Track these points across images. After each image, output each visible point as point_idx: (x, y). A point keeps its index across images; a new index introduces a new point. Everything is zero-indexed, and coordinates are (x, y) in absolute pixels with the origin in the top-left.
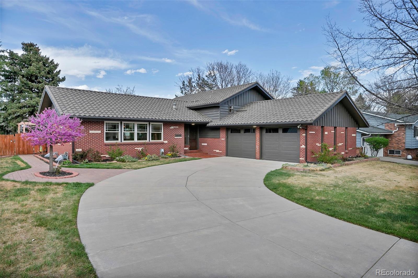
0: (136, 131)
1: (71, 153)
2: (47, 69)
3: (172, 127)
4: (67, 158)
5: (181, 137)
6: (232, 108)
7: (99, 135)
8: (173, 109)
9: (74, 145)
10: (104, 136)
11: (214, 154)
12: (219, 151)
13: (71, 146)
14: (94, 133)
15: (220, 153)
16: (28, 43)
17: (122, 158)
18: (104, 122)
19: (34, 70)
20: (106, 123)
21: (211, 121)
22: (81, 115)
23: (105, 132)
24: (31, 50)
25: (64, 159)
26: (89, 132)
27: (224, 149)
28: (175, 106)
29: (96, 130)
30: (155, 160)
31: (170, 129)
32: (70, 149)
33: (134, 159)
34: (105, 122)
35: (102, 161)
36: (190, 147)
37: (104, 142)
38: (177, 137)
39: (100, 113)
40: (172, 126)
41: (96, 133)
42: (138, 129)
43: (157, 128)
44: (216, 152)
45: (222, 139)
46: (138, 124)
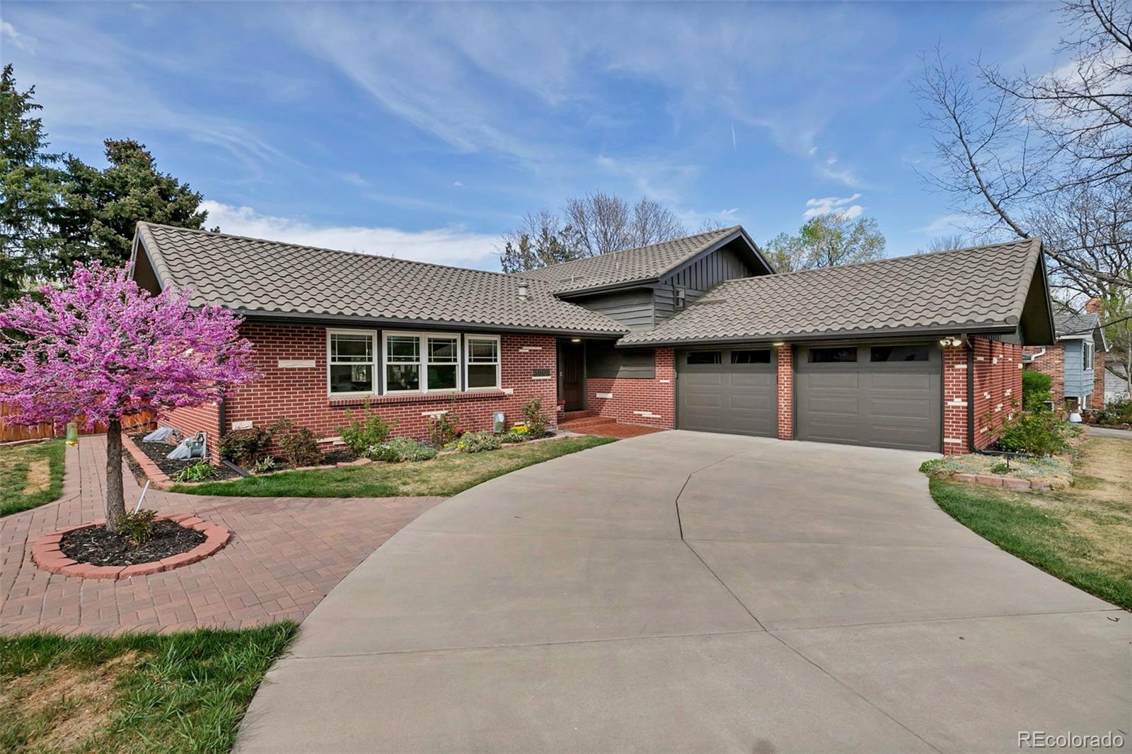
0: (424, 362)
1: (216, 437)
2: (170, 207)
3: (525, 349)
4: (204, 452)
5: (549, 377)
6: (682, 295)
7: (309, 373)
8: (520, 298)
9: (226, 408)
10: (326, 377)
11: (637, 424)
12: (651, 413)
13: (215, 412)
14: (294, 369)
15: (657, 421)
16: (122, 141)
17: (388, 447)
18: (325, 332)
19: (133, 207)
20: (332, 335)
21: (627, 331)
22: (250, 307)
23: (329, 363)
24: (128, 157)
25: (192, 457)
26: (277, 366)
27: (670, 409)
28: (524, 289)
29: (301, 358)
30: (487, 449)
31: (521, 353)
32: (211, 423)
33: (426, 451)
34: (330, 332)
35: (322, 463)
36: (566, 402)
37: (326, 395)
38: (540, 376)
39: (311, 303)
40: (524, 345)
41: (299, 369)
42: (430, 355)
43: (484, 353)
44: (644, 418)
45: (661, 381)
46: (429, 340)
